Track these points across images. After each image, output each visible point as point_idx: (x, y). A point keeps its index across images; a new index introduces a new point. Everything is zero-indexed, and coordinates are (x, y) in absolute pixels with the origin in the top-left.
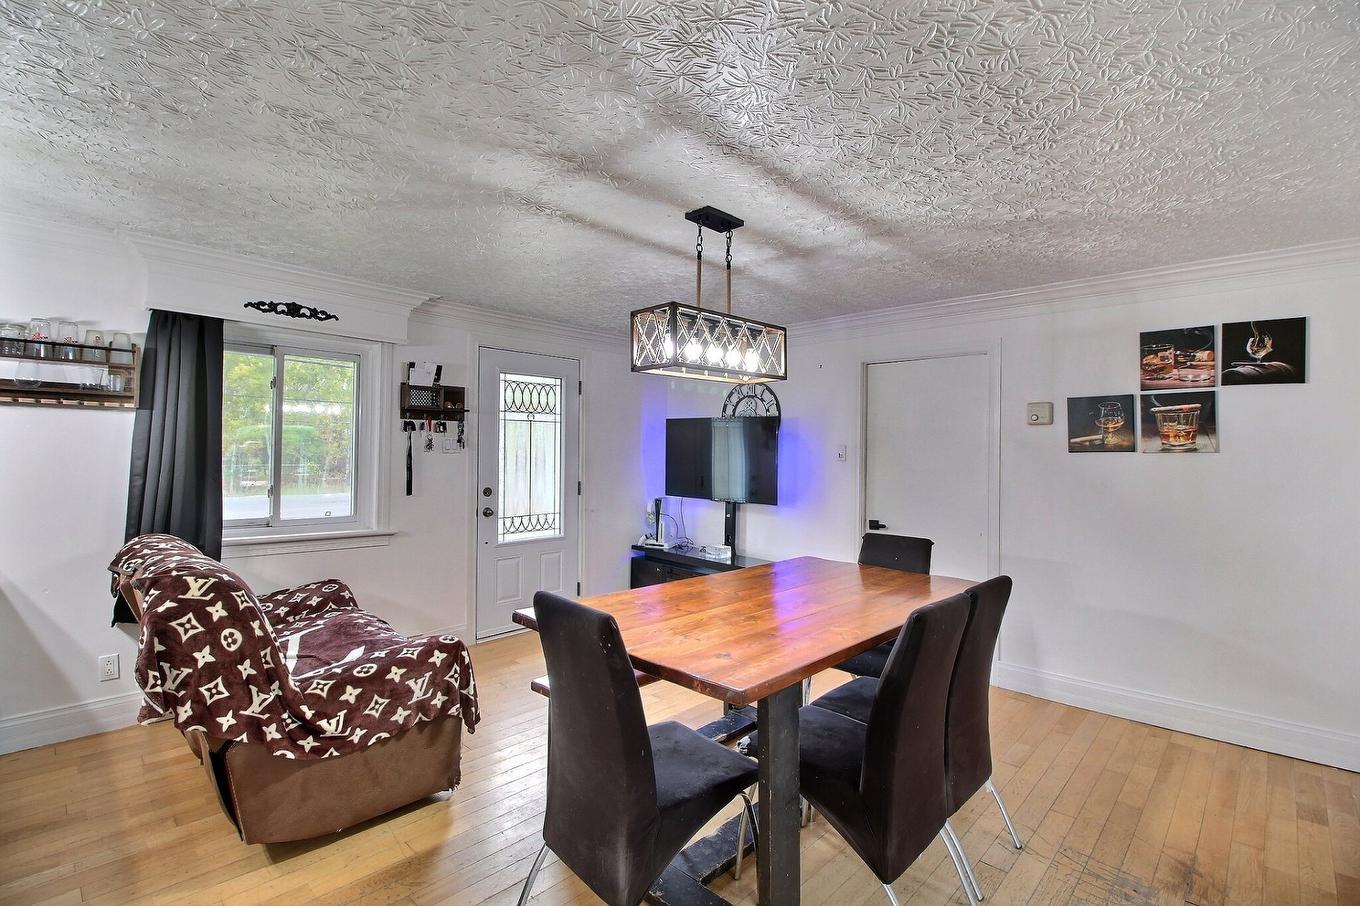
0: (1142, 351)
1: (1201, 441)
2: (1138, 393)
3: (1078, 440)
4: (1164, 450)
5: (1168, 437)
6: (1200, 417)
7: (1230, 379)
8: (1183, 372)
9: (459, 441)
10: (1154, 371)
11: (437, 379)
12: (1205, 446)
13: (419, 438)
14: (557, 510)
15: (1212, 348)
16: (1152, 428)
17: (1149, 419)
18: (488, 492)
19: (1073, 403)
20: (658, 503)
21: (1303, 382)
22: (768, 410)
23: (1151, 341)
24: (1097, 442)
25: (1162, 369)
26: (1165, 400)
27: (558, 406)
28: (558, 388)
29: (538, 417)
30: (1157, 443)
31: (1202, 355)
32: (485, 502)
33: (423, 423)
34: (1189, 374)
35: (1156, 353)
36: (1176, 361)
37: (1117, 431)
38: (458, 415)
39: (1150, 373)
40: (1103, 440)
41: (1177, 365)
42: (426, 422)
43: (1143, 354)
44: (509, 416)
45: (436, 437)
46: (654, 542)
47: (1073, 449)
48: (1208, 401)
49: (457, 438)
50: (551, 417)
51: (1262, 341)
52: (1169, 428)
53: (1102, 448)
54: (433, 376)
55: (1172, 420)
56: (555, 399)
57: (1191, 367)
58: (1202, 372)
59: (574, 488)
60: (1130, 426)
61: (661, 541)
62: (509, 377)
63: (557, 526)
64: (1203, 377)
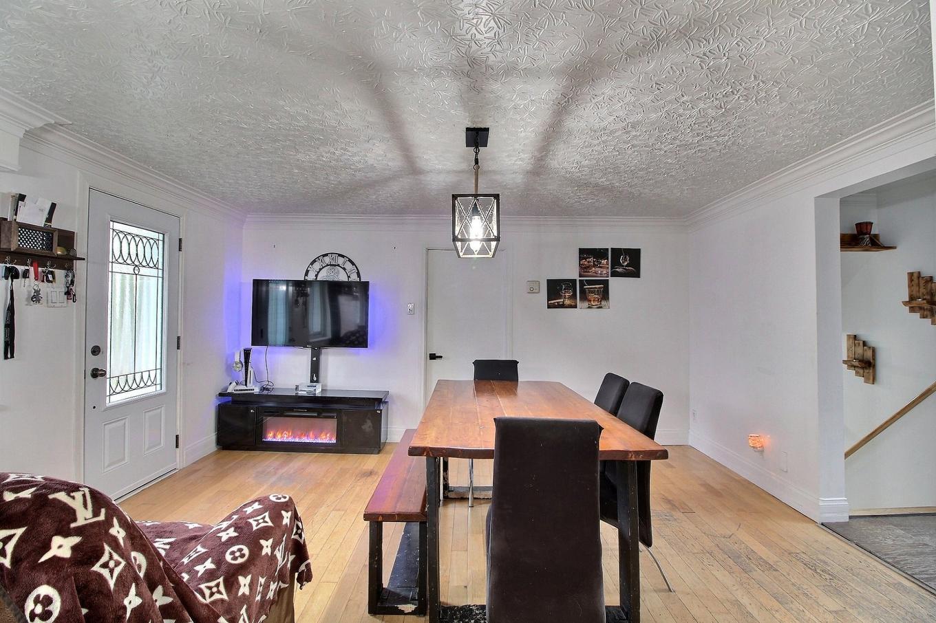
0: (580, 257)
1: (603, 303)
2: (578, 279)
3: (552, 302)
4: (589, 307)
5: (590, 301)
6: (603, 291)
7: (614, 274)
8: (597, 269)
9: (68, 293)
10: (585, 268)
11: (49, 219)
12: (605, 306)
13: (24, 287)
14: (159, 367)
15: (608, 259)
16: (584, 297)
17: (583, 292)
18: (96, 351)
19: (549, 282)
20: (247, 353)
21: (639, 277)
22: (349, 277)
23: (584, 253)
24: (561, 303)
25: (588, 267)
26: (590, 282)
27: (160, 260)
28: (161, 243)
29: (143, 271)
30: (586, 304)
31: (604, 262)
32: (93, 362)
33: (27, 271)
34: (599, 270)
35: (585, 259)
36: (594, 264)
37: (570, 298)
38: (67, 262)
39: (584, 269)
40: (563, 302)
41: (595, 266)
42: (32, 269)
43: (581, 259)
44: (117, 267)
45: (44, 287)
46: (245, 388)
47: (549, 307)
48: (606, 283)
49: (64, 290)
50: (154, 272)
51: (625, 257)
52: (592, 296)
53: (562, 306)
54: (46, 215)
55: (592, 292)
56: (157, 254)
57: (600, 267)
58: (603, 270)
59: (175, 343)
60: (574, 296)
61: (250, 386)
62: (118, 226)
63: (158, 382)
64: (604, 272)
